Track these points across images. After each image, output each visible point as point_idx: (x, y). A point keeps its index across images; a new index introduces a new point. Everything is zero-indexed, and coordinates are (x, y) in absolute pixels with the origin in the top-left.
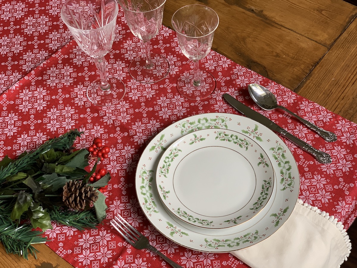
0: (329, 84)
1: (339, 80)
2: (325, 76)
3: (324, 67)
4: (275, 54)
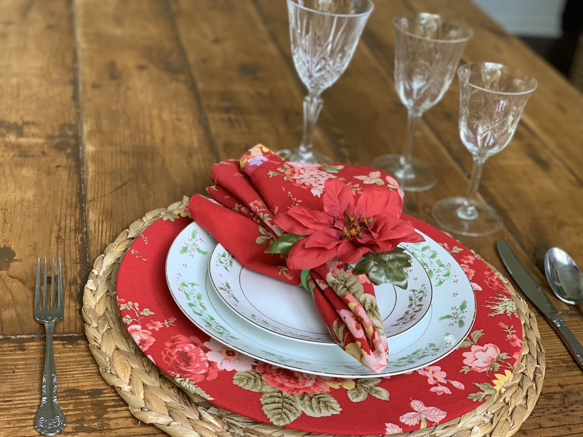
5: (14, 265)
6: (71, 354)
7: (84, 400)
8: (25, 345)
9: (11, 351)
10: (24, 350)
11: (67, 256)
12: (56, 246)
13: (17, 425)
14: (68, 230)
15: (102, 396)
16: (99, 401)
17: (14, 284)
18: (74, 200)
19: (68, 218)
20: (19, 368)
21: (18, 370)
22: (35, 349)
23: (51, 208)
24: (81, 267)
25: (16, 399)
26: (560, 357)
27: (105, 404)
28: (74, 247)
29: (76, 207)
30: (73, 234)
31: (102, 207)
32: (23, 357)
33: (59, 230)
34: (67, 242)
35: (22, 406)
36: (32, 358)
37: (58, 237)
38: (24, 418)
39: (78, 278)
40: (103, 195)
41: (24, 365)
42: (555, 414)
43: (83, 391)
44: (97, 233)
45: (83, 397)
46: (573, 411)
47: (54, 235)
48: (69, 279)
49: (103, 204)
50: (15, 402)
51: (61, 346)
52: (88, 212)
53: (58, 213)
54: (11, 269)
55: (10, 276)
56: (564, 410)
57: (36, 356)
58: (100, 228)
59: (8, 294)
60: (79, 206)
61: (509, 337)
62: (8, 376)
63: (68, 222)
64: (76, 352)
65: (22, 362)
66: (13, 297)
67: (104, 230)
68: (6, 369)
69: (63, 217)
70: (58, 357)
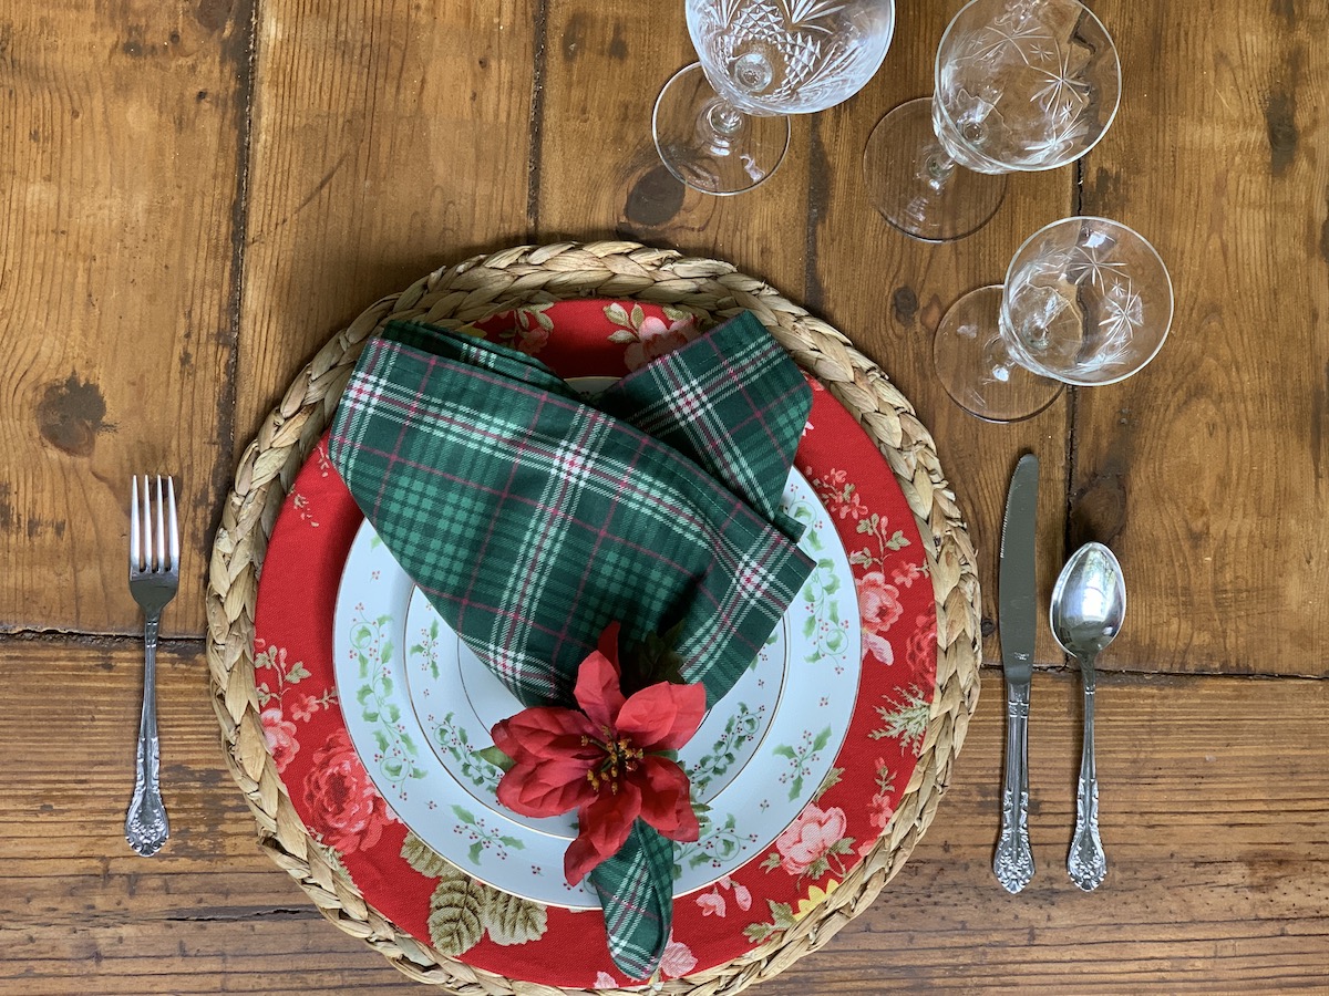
0: (1180, 755)
1: (1216, 776)
2: (1208, 726)
3: (1243, 702)
4: (1198, 525)
5: (103, 439)
6: (183, 686)
7: (194, 792)
8: (111, 658)
9: (91, 668)
10: (109, 667)
11: (197, 418)
12: (178, 386)
13: (94, 833)
14: (203, 338)
15: (220, 785)
16: (215, 796)
17: (101, 495)
18: (223, 230)
19: (208, 292)
20: (100, 712)
21: (101, 716)
22: (128, 669)
23: (177, 256)
24: (219, 455)
25: (95, 777)
26: (979, 780)
27: (224, 803)
28: (211, 392)
29: (225, 257)
30: (211, 349)
31: (274, 263)
32: (109, 685)
33: (188, 336)
34: (200, 374)
35: (103, 793)
36: (122, 690)
37: (185, 359)
38: (104, 818)
39: (211, 488)
40: (281, 218)
41: (111, 703)
42: (905, 906)
43: (192, 773)
44: (256, 350)
45: (192, 784)
46: (936, 904)
47: (178, 350)
48: (194, 489)
49: (276, 254)
50: (94, 785)
51: (169, 665)
52: (246, 278)
53: (190, 276)
54: (96, 453)
55: (95, 474)
56: (923, 900)
57: (128, 686)
58: (264, 339)
59: (90, 523)
60: (230, 254)
61: (878, 799)
62: (84, 727)
63: (206, 306)
64: (189, 683)
65: (106, 698)
66: (97, 532)
67: (270, 347)
68: (82, 711)
69: (198, 292)
70: (163, 691)
